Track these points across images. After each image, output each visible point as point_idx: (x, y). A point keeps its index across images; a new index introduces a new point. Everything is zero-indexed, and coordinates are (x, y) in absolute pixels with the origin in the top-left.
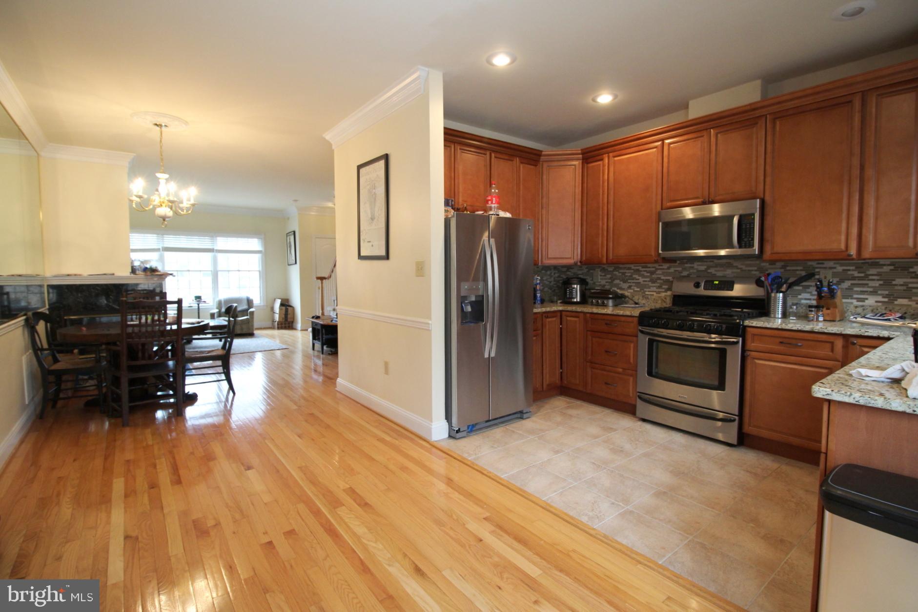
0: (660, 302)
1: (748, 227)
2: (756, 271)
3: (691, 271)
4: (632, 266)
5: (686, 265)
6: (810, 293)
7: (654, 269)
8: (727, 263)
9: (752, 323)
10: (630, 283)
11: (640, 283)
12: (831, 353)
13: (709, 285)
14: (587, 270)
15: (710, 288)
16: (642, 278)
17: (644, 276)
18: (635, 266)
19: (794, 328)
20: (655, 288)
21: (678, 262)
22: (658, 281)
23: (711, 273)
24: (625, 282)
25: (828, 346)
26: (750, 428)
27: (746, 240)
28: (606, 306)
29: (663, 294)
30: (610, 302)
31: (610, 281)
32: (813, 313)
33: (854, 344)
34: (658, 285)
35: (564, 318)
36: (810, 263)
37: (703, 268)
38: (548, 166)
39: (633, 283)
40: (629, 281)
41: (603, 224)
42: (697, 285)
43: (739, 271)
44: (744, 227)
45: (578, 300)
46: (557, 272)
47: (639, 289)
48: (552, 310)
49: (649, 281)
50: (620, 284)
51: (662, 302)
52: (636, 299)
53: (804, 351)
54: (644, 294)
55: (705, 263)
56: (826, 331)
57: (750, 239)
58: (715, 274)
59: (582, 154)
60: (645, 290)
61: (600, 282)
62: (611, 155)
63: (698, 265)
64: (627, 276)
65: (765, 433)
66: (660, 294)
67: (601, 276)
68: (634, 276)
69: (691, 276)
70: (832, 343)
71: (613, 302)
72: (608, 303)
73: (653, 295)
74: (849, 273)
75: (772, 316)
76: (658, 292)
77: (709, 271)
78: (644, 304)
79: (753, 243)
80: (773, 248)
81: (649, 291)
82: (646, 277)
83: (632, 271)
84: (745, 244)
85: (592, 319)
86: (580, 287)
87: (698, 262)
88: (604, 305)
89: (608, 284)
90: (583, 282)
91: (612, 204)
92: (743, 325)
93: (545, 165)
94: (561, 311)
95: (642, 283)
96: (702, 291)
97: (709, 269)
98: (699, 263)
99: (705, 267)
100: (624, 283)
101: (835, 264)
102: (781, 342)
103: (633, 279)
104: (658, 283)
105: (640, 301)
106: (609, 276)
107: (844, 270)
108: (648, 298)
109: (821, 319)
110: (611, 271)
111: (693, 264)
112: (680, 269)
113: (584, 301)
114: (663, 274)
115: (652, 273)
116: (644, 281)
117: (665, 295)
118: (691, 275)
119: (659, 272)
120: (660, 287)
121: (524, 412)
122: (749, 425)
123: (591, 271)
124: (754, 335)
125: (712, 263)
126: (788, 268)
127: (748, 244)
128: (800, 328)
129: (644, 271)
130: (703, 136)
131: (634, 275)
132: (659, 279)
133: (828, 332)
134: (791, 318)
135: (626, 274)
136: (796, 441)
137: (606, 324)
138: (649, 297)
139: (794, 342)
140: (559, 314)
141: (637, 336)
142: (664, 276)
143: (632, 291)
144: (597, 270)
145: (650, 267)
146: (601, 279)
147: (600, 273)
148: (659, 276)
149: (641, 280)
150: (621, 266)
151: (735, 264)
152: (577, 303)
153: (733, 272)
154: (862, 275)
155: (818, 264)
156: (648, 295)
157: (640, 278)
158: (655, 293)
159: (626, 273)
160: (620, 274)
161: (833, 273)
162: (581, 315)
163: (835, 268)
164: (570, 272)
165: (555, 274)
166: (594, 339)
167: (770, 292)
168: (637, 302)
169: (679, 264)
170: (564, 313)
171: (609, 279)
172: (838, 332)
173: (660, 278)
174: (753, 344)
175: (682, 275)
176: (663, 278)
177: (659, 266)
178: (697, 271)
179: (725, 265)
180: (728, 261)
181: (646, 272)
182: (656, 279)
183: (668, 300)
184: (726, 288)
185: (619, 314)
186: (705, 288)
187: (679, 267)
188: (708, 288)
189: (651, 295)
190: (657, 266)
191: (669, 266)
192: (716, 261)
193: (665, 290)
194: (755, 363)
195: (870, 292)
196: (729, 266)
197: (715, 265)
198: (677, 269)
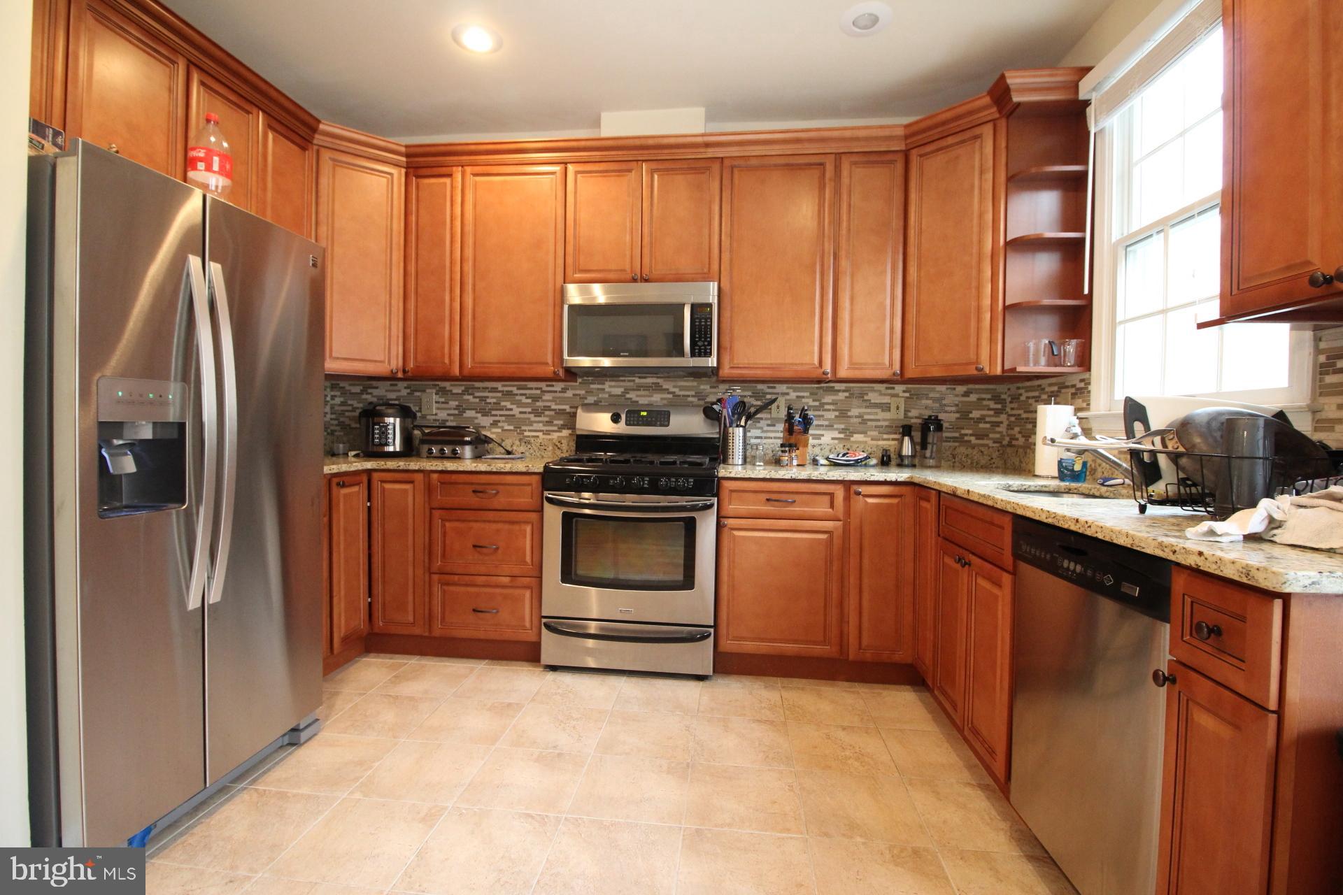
0: (551, 448)
2: (693, 396)
3: (602, 395)
4: (499, 385)
5: (592, 386)
6: (761, 428)
7: (538, 392)
8: (653, 383)
9: (730, 472)
10: (496, 415)
11: (514, 415)
12: (831, 510)
13: (634, 418)
14: (408, 391)
15: (635, 423)
16: (518, 407)
17: (520, 404)
18: (503, 386)
19: (786, 477)
20: (541, 425)
21: (580, 380)
22: (547, 413)
23: (631, 399)
24: (485, 414)
25: (827, 498)
26: (728, 642)
27: (700, 343)
28: (459, 458)
29: (555, 436)
30: (468, 451)
31: (456, 412)
32: (787, 454)
33: (859, 494)
34: (547, 419)
35: (377, 485)
36: (760, 386)
37: (619, 391)
39: (501, 416)
40: (494, 412)
41: (452, 300)
42: (616, 419)
43: (671, 396)
44: (697, 324)
45: (398, 449)
46: (338, 393)
47: (512, 428)
48: (353, 469)
49: (530, 413)
50: (476, 418)
51: (554, 449)
52: (507, 444)
53: (796, 509)
54: (521, 436)
55: (622, 384)
56: (826, 478)
57: (706, 343)
58: (637, 402)
59: (408, 156)
60: (523, 428)
61: (436, 414)
62: (468, 169)
63: (610, 387)
64: (490, 403)
65: (750, 646)
66: (549, 434)
67: (436, 402)
68: (503, 404)
69: (600, 404)
70: (832, 495)
71: (473, 451)
72: (463, 453)
73: (538, 437)
74: (804, 400)
75: (730, 461)
76: (547, 431)
77: (628, 396)
78: (522, 453)
79: (711, 349)
80: (731, 360)
81: (530, 431)
82: (526, 405)
83: (500, 395)
84: (700, 350)
85: (442, 483)
86: (401, 422)
87: (610, 381)
88: (455, 456)
89: (452, 418)
90: (405, 413)
91: (471, 263)
92: (717, 477)
93: (326, 155)
94: (369, 472)
95: (518, 416)
96: (625, 428)
97: (628, 393)
98: (613, 383)
99: (622, 390)
100: (482, 416)
101: (788, 388)
102: (768, 500)
103: (502, 410)
104: (547, 416)
105: (515, 448)
106: (453, 404)
107: (798, 397)
108: (529, 443)
109: (795, 462)
110: (457, 394)
111: (604, 384)
112: (583, 392)
113: (409, 450)
114: (553, 400)
115: (536, 399)
116: (521, 413)
117: (558, 437)
118: (601, 402)
119: (547, 397)
120: (550, 423)
121: (301, 727)
122: (728, 639)
123: (417, 394)
124: (732, 491)
125: (632, 384)
127: (697, 351)
128: (794, 476)
129: (522, 395)
130: (630, 171)
131: (504, 401)
132: (548, 408)
133: (828, 479)
134: (758, 464)
135: (488, 401)
136: (790, 648)
137: (474, 491)
138: (532, 440)
139: (784, 497)
140: (365, 479)
141: (541, 511)
142: (556, 404)
143: (500, 430)
144: (428, 391)
145: (531, 389)
146: (438, 409)
147: (435, 397)
148: (548, 404)
149: (516, 411)
150: (477, 384)
151: (665, 386)
152: (393, 455)
153: (662, 399)
154: (817, 403)
155: (769, 387)
156: (529, 436)
157: (514, 407)
158: (540, 434)
159: (488, 397)
160: (477, 400)
161: (786, 400)
162: (420, 477)
163: (787, 394)
164: (368, 394)
165: (333, 397)
166: (447, 524)
167: (728, 425)
168: (510, 449)
169: (580, 383)
170: (376, 476)
171: (455, 409)
172: (840, 479)
173: (550, 407)
174: (730, 507)
175: (586, 402)
176: (553, 407)
177: (547, 386)
178: (610, 396)
179: (650, 387)
180: (655, 380)
181: (524, 397)
182: (541, 410)
183: (563, 445)
184: (658, 423)
185: (503, 470)
186: (628, 423)
187: (580, 390)
188: (632, 422)
189: (533, 436)
190: (545, 386)
191: (563, 387)
192: (637, 380)
193: (559, 428)
194: (734, 536)
195: (827, 426)
196: (657, 388)
197: (637, 386)
198: (578, 392)
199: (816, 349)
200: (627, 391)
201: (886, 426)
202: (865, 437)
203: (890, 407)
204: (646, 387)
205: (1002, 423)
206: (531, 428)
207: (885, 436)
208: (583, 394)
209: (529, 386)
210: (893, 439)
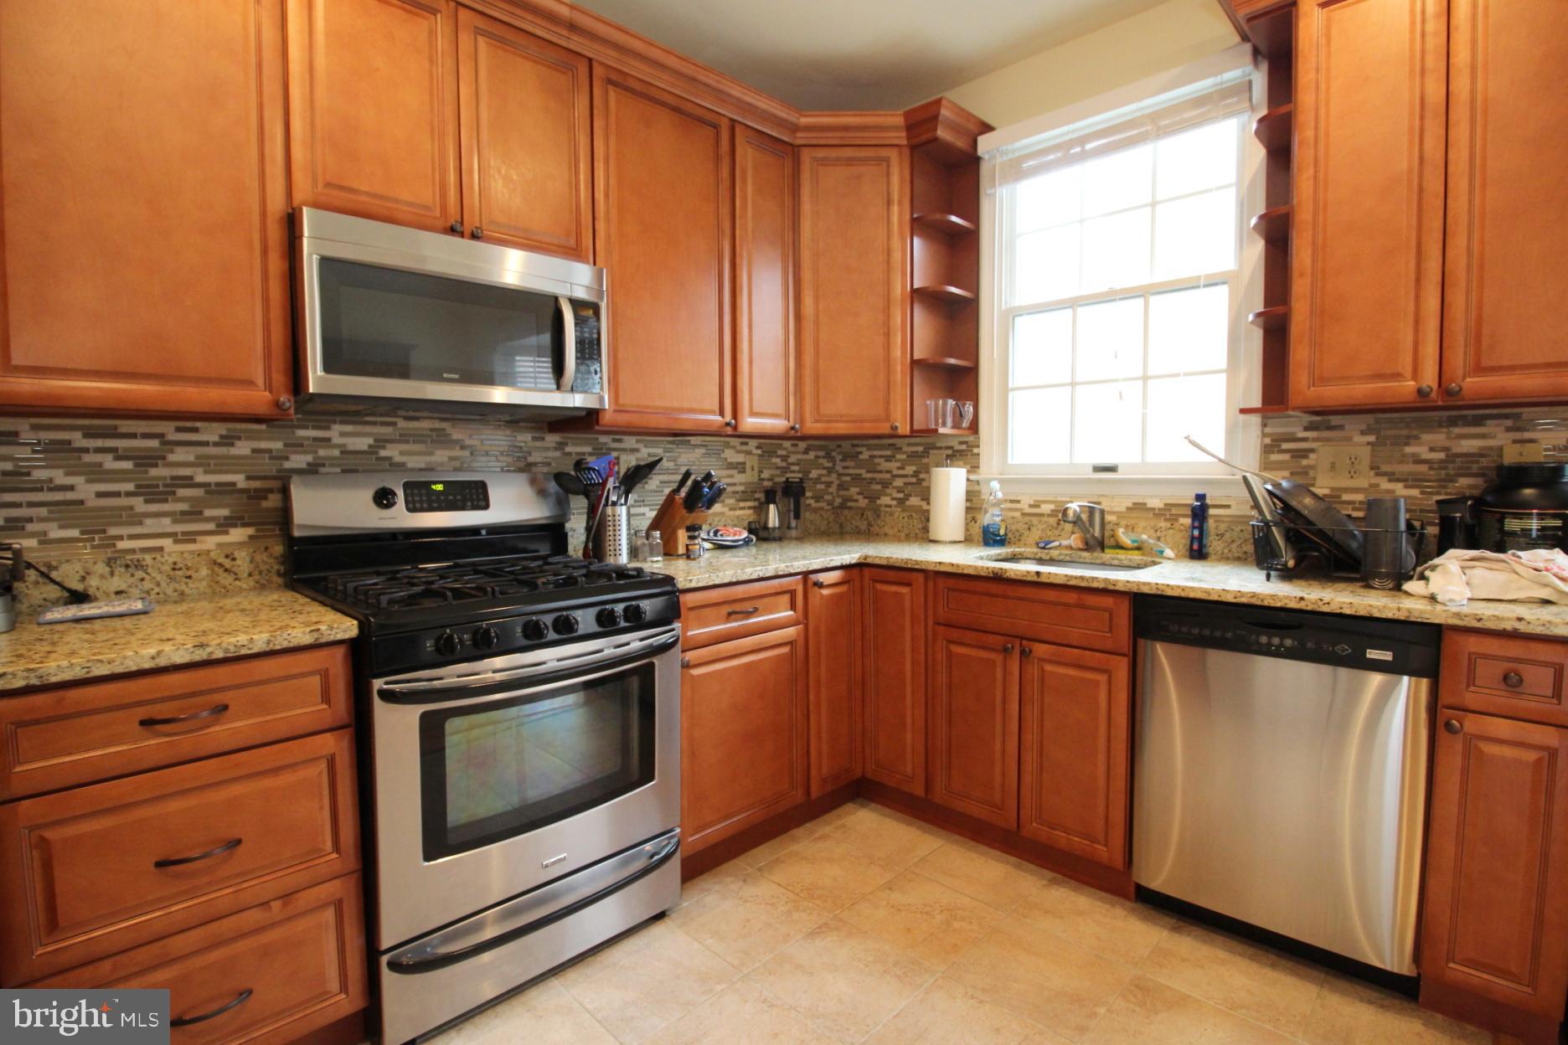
0: (204, 572)
3: (322, 452)
5: (301, 433)
8: (431, 430)
12: (791, 613)
13: (421, 496)
15: (425, 505)
16: (90, 481)
17: (96, 473)
20: (167, 521)
22: (182, 492)
25: (789, 597)
26: (689, 839)
33: (815, 586)
34: (184, 507)
36: (602, 439)
37: (363, 444)
42: (384, 498)
49: (130, 494)
54: (109, 553)
55: (367, 429)
60: (113, 531)
63: (343, 434)
66: (194, 541)
68: (38, 474)
69: (322, 470)
70: (793, 592)
73: (161, 549)
76: (184, 533)
77: (383, 453)
80: (616, 398)
81: (132, 537)
87: (343, 422)
92: (679, 589)
95: (93, 502)
96: (400, 518)
97: (384, 448)
98: (349, 428)
99: (371, 441)
101: (637, 441)
102: (729, 613)
108: (139, 566)
111: (328, 428)
112: (277, 445)
114: (202, 462)
115: (146, 460)
116: (100, 495)
119: (179, 455)
120: (194, 514)
122: (688, 835)
124: (690, 609)
125: (388, 430)
126: (568, 449)
129: (99, 450)
130: (434, 12)
131: (41, 467)
132: (188, 482)
137: (143, 723)
138: (148, 558)
139: (746, 606)
145: (133, 436)
148: (187, 472)
149: (85, 490)
151: (456, 436)
156: (133, 551)
157: (77, 480)
158: (167, 543)
163: (637, 450)
168: (80, 587)
173: (191, 478)
174: (689, 633)
175: (287, 465)
176: (201, 478)
177: (179, 430)
178: (342, 452)
179: (430, 436)
180: (437, 425)
181: (110, 457)
182: (166, 486)
183: (238, 562)
184: (469, 504)
185: (244, 652)
186: (411, 506)
187: (271, 439)
188: (418, 505)
189: (145, 550)
190: (172, 429)
191: (224, 432)
192: (402, 423)
193: (218, 526)
194: (693, 676)
196: (442, 440)
197: (401, 435)
198: (264, 445)
199: (717, 390)
200: (381, 442)
201: (743, 492)
202: (723, 506)
203: (744, 468)
204: (418, 438)
205: (832, 483)
206: (138, 530)
207: (742, 504)
208: (277, 450)
209: (123, 430)
210: (750, 508)
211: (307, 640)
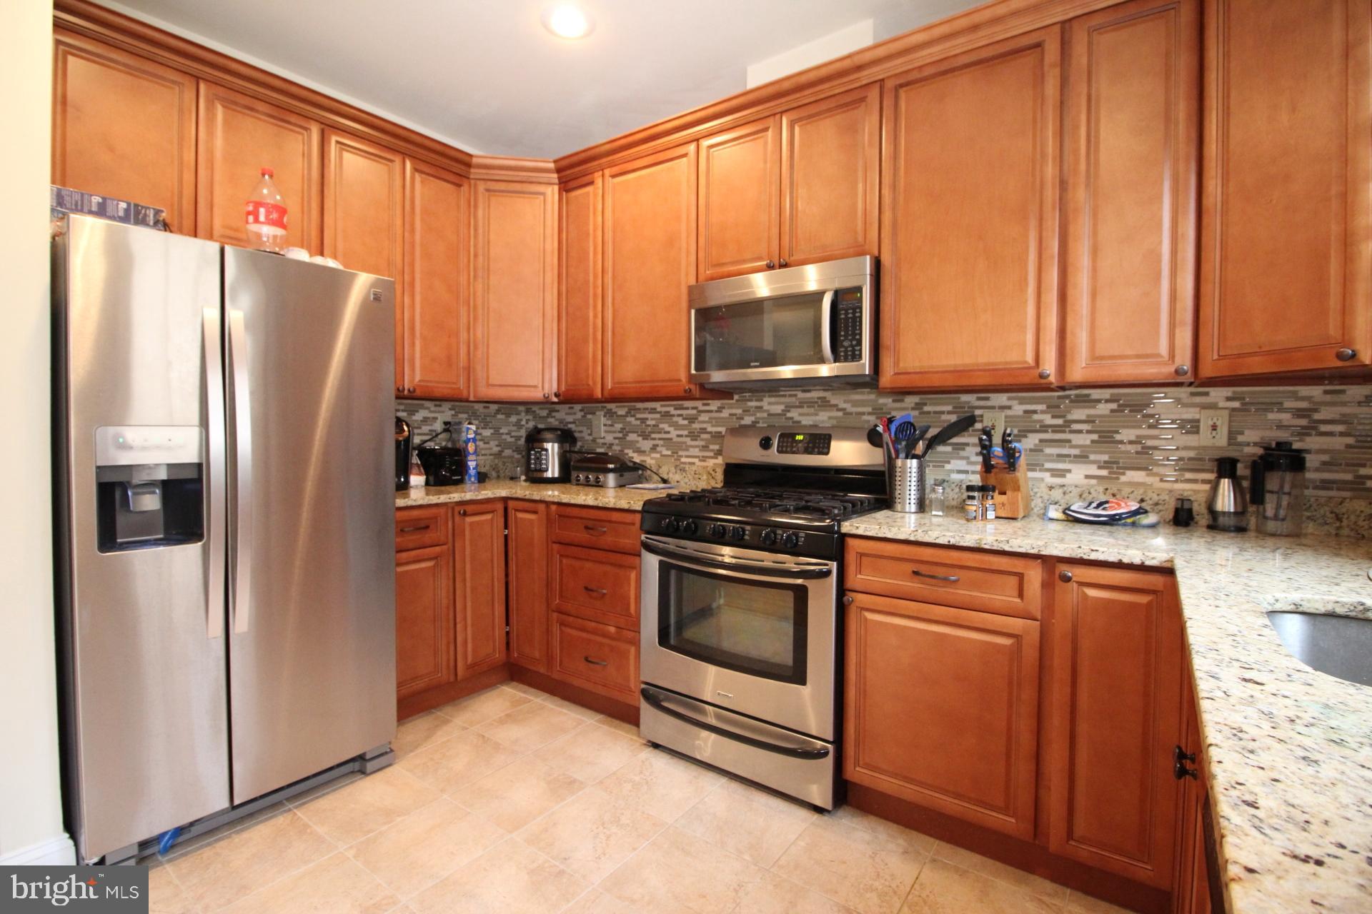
0: (705, 477)
1: (850, 315)
2: (869, 414)
3: (758, 415)
4: (657, 405)
5: (750, 404)
6: (967, 458)
7: (694, 412)
8: (819, 398)
9: (857, 528)
10: (654, 439)
11: (671, 439)
12: (1018, 600)
13: (788, 443)
14: (582, 413)
15: (788, 449)
16: (675, 429)
17: (677, 426)
18: (662, 406)
19: (941, 541)
20: (697, 450)
21: (736, 397)
22: (703, 436)
23: (792, 418)
24: (646, 436)
25: (1013, 581)
26: (857, 769)
27: (846, 344)
28: (601, 486)
29: (711, 463)
30: (611, 479)
31: (620, 435)
32: (975, 502)
33: (1068, 579)
34: (702, 443)
35: (511, 513)
36: (965, 398)
37: (778, 409)
38: (488, 190)
39: (660, 439)
40: (653, 436)
41: (595, 316)
42: (766, 444)
43: (840, 414)
44: (843, 316)
45: (556, 475)
46: (531, 417)
47: (669, 453)
48: (480, 497)
49: (686, 436)
50: (638, 442)
51: (708, 479)
52: (664, 472)
53: (962, 593)
54: (678, 463)
55: (782, 400)
56: (1007, 548)
57: (854, 343)
58: (799, 422)
59: (558, 171)
60: (681, 453)
61: (604, 438)
62: (607, 172)
63: (770, 404)
64: (649, 426)
65: (887, 784)
66: (705, 461)
67: (605, 425)
68: (661, 426)
69: (758, 425)
70: (1020, 576)
71: (616, 479)
72: (605, 482)
73: (694, 463)
74: (1036, 417)
75: (899, 507)
76: (703, 457)
77: (789, 415)
78: (678, 482)
79: (861, 350)
80: (897, 363)
81: (686, 457)
82: (682, 427)
83: (658, 416)
84: (846, 352)
85: (560, 516)
86: (559, 448)
87: (770, 396)
88: (598, 485)
89: (617, 441)
90: (566, 437)
91: (610, 274)
92: (839, 532)
93: (481, 187)
94: (505, 500)
95: (676, 439)
96: (774, 456)
97: (789, 411)
98: (773, 400)
99: (782, 407)
100: (643, 439)
101: (1009, 399)
102: (916, 573)
103: (660, 433)
104: (702, 440)
105: (671, 475)
106: (618, 426)
107: (1026, 412)
108: (684, 470)
109: (991, 515)
110: (621, 416)
111: (762, 400)
112: (739, 411)
113: (565, 478)
114: (709, 421)
115: (692, 419)
116: (678, 436)
117: (715, 464)
118: (758, 422)
119: (704, 417)
120: (705, 448)
121: (368, 757)
122: (857, 763)
123: (589, 416)
124: (862, 555)
125: (793, 399)
126: (926, 409)
127: (850, 353)
128: (953, 541)
129: (679, 415)
130: (766, 129)
131: (661, 423)
132: (704, 431)
133: (1010, 550)
134: (934, 513)
135: (649, 422)
136: (951, 805)
137: (586, 528)
138: (687, 466)
139: (940, 572)
140: (500, 506)
141: (639, 555)
142: (713, 426)
143: (658, 456)
144: (597, 413)
145: (687, 408)
146: (606, 432)
147: (603, 420)
148: (704, 426)
149: (674, 433)
150: (640, 405)
151: (833, 402)
152: (552, 481)
153: (830, 418)
154: (1060, 421)
155: (979, 399)
156: (685, 463)
157: (671, 429)
158: (696, 460)
159: (647, 419)
160: (638, 422)
161: (1006, 417)
162: (542, 507)
163: (1009, 408)
164: (552, 417)
165: (528, 421)
166: (564, 561)
167: (894, 456)
168: (665, 477)
169: (737, 401)
170: (511, 504)
171: (620, 432)
172: (1032, 551)
173: (705, 429)
174: (859, 576)
175: (743, 422)
176: (710, 429)
177: (703, 404)
178: (768, 415)
179: (816, 402)
180: (822, 394)
181: (681, 418)
182: (698, 432)
183: (717, 474)
184: (816, 450)
185: (607, 506)
186: (780, 449)
187: (737, 408)
188: (784, 449)
189: (690, 463)
190: (701, 405)
191: (719, 405)
192: (801, 395)
193: (715, 454)
194: (866, 619)
195: (1075, 456)
196: (824, 404)
197: (800, 403)
198: (734, 411)
199: (1030, 338)
200: (788, 408)
201: (1190, 459)
202: (1148, 475)
203: (1198, 427)
204: (810, 404)
206: (687, 453)
207: (1189, 475)
208: (740, 414)
209: (685, 406)
210: (1204, 482)
211: (626, 506)
